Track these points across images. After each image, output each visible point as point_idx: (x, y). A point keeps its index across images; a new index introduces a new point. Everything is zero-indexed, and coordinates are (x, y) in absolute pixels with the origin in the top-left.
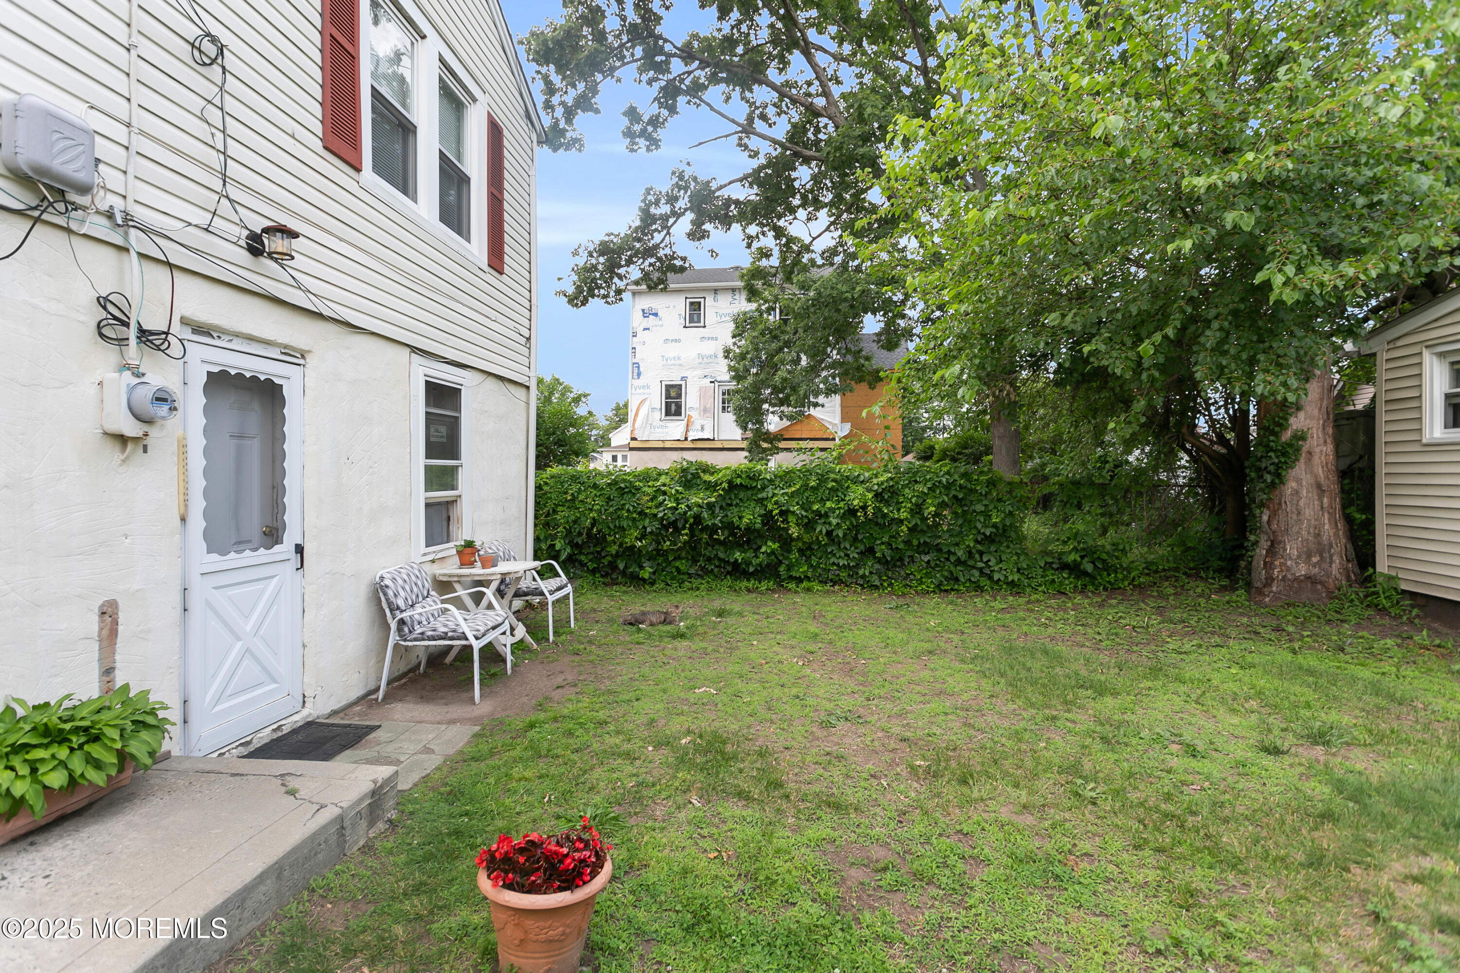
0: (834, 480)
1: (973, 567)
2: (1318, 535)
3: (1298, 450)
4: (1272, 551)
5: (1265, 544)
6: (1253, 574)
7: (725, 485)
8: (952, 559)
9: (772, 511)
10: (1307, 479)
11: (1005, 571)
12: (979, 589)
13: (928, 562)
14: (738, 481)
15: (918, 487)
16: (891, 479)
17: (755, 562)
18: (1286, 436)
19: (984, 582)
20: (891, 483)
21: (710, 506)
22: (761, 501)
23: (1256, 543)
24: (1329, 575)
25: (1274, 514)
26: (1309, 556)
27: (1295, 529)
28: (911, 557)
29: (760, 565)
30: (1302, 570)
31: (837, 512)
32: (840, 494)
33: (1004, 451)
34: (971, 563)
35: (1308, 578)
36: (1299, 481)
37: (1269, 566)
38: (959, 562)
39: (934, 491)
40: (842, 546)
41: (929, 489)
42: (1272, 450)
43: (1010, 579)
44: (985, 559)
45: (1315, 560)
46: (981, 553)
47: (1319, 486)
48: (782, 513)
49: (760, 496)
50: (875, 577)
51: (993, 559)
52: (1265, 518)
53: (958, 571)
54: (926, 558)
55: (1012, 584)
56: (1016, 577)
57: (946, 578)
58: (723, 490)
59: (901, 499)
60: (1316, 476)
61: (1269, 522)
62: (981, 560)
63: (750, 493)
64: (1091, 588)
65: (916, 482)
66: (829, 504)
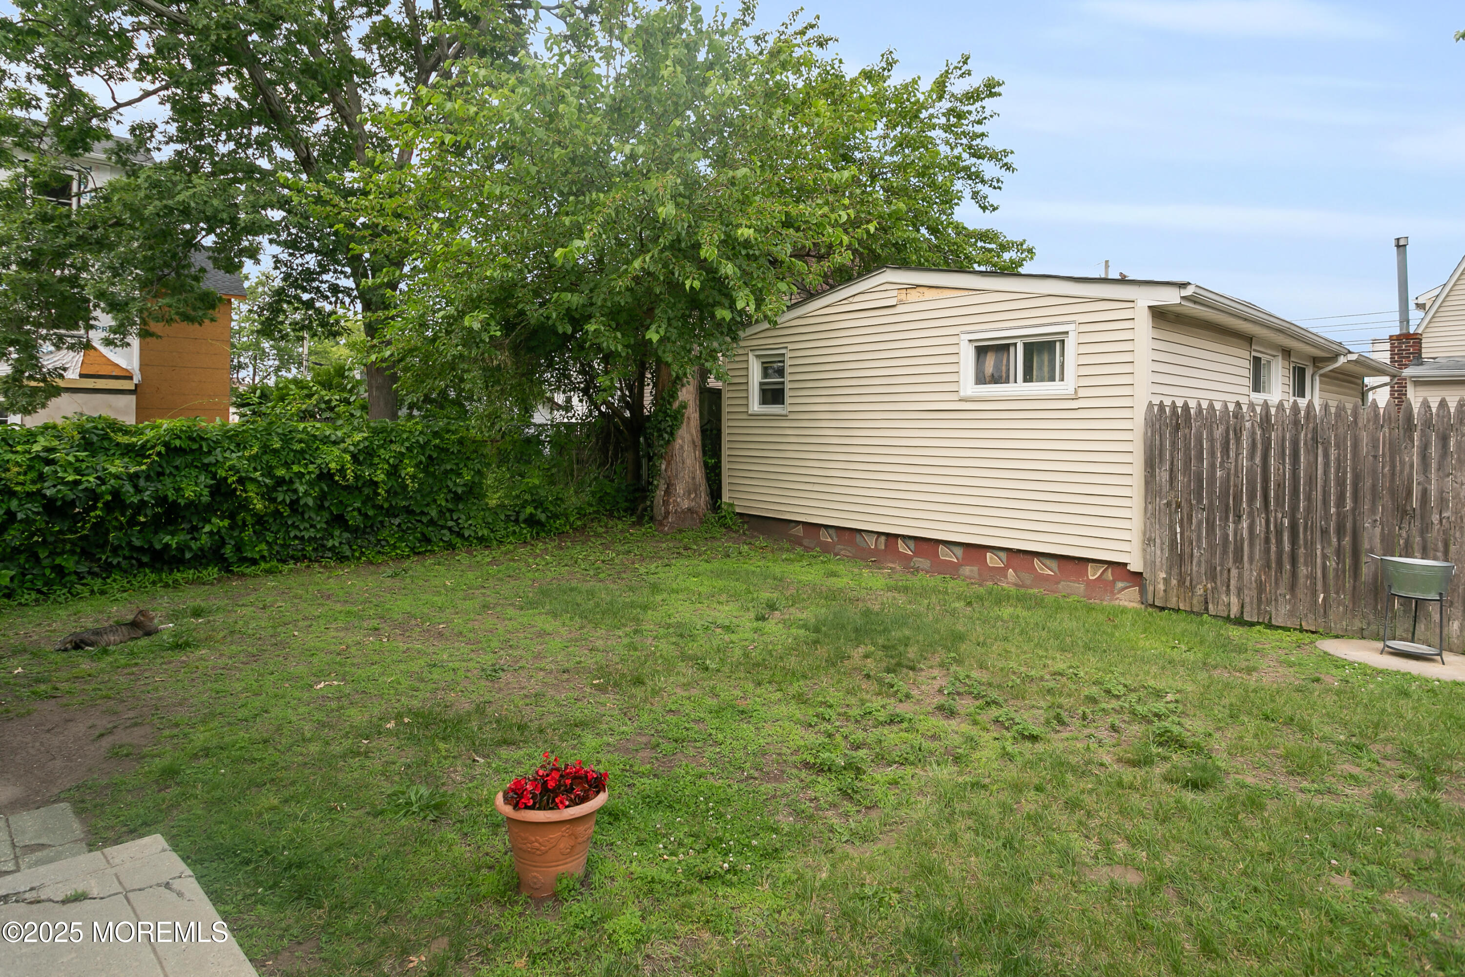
0: (301, 441)
1: (443, 527)
2: (694, 478)
3: (683, 416)
4: (667, 492)
5: (663, 487)
6: (655, 511)
7: (160, 448)
8: (425, 520)
9: (226, 479)
10: (687, 437)
11: (473, 526)
12: (451, 547)
13: (399, 525)
14: (178, 443)
15: (394, 447)
16: (366, 439)
17: (194, 545)
18: (676, 405)
19: (457, 541)
20: (367, 443)
21: (134, 478)
22: (206, 467)
23: (657, 487)
24: (699, 506)
25: (669, 463)
26: (689, 494)
27: (682, 474)
28: (382, 522)
29: (201, 549)
30: (686, 504)
31: (307, 477)
32: (307, 457)
33: (382, 403)
34: (441, 522)
35: (690, 510)
36: (683, 439)
37: (666, 503)
38: (432, 522)
39: (412, 451)
40: (306, 516)
41: (407, 448)
42: (668, 415)
43: (480, 534)
44: (455, 518)
45: (693, 496)
46: (451, 511)
47: (694, 442)
48: (241, 481)
49: (206, 461)
50: (346, 547)
51: (463, 517)
52: (663, 467)
53: (430, 531)
54: (397, 521)
55: (481, 540)
56: (486, 532)
57: (420, 541)
58: (159, 454)
59: (376, 460)
60: (692, 435)
61: (666, 470)
62: (452, 520)
63: (189, 458)
64: (543, 534)
65: (391, 441)
66: (296, 468)
